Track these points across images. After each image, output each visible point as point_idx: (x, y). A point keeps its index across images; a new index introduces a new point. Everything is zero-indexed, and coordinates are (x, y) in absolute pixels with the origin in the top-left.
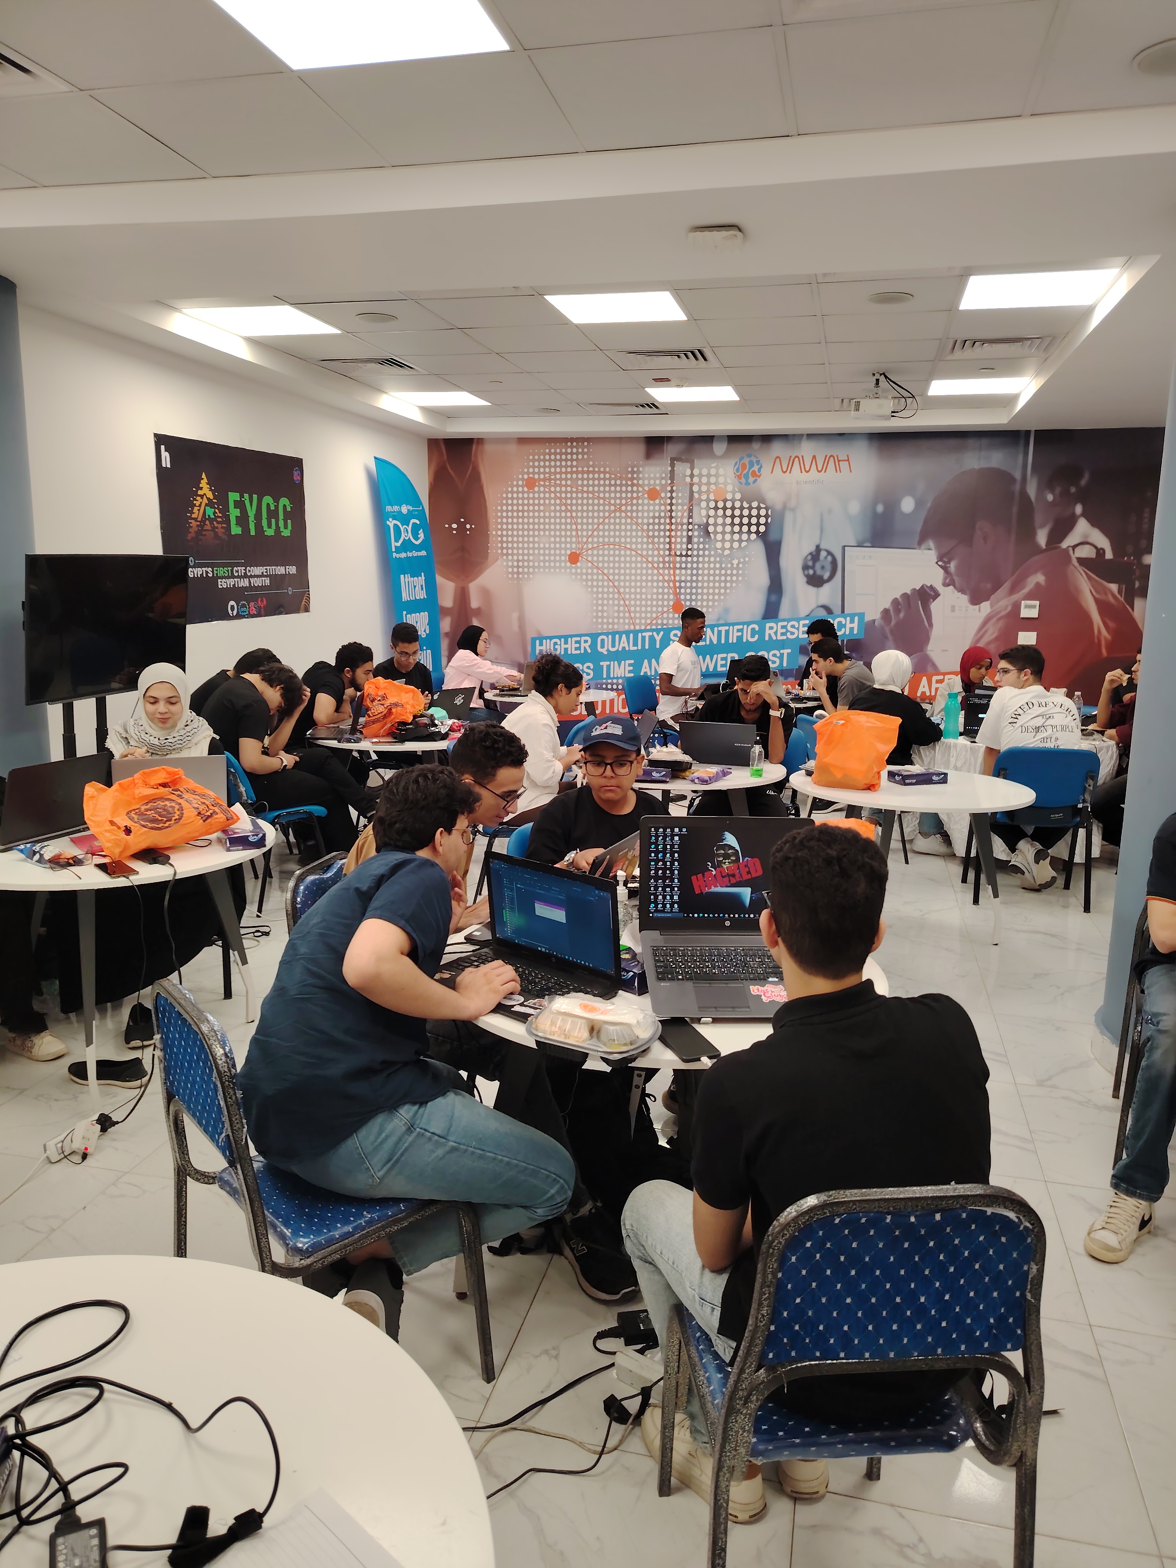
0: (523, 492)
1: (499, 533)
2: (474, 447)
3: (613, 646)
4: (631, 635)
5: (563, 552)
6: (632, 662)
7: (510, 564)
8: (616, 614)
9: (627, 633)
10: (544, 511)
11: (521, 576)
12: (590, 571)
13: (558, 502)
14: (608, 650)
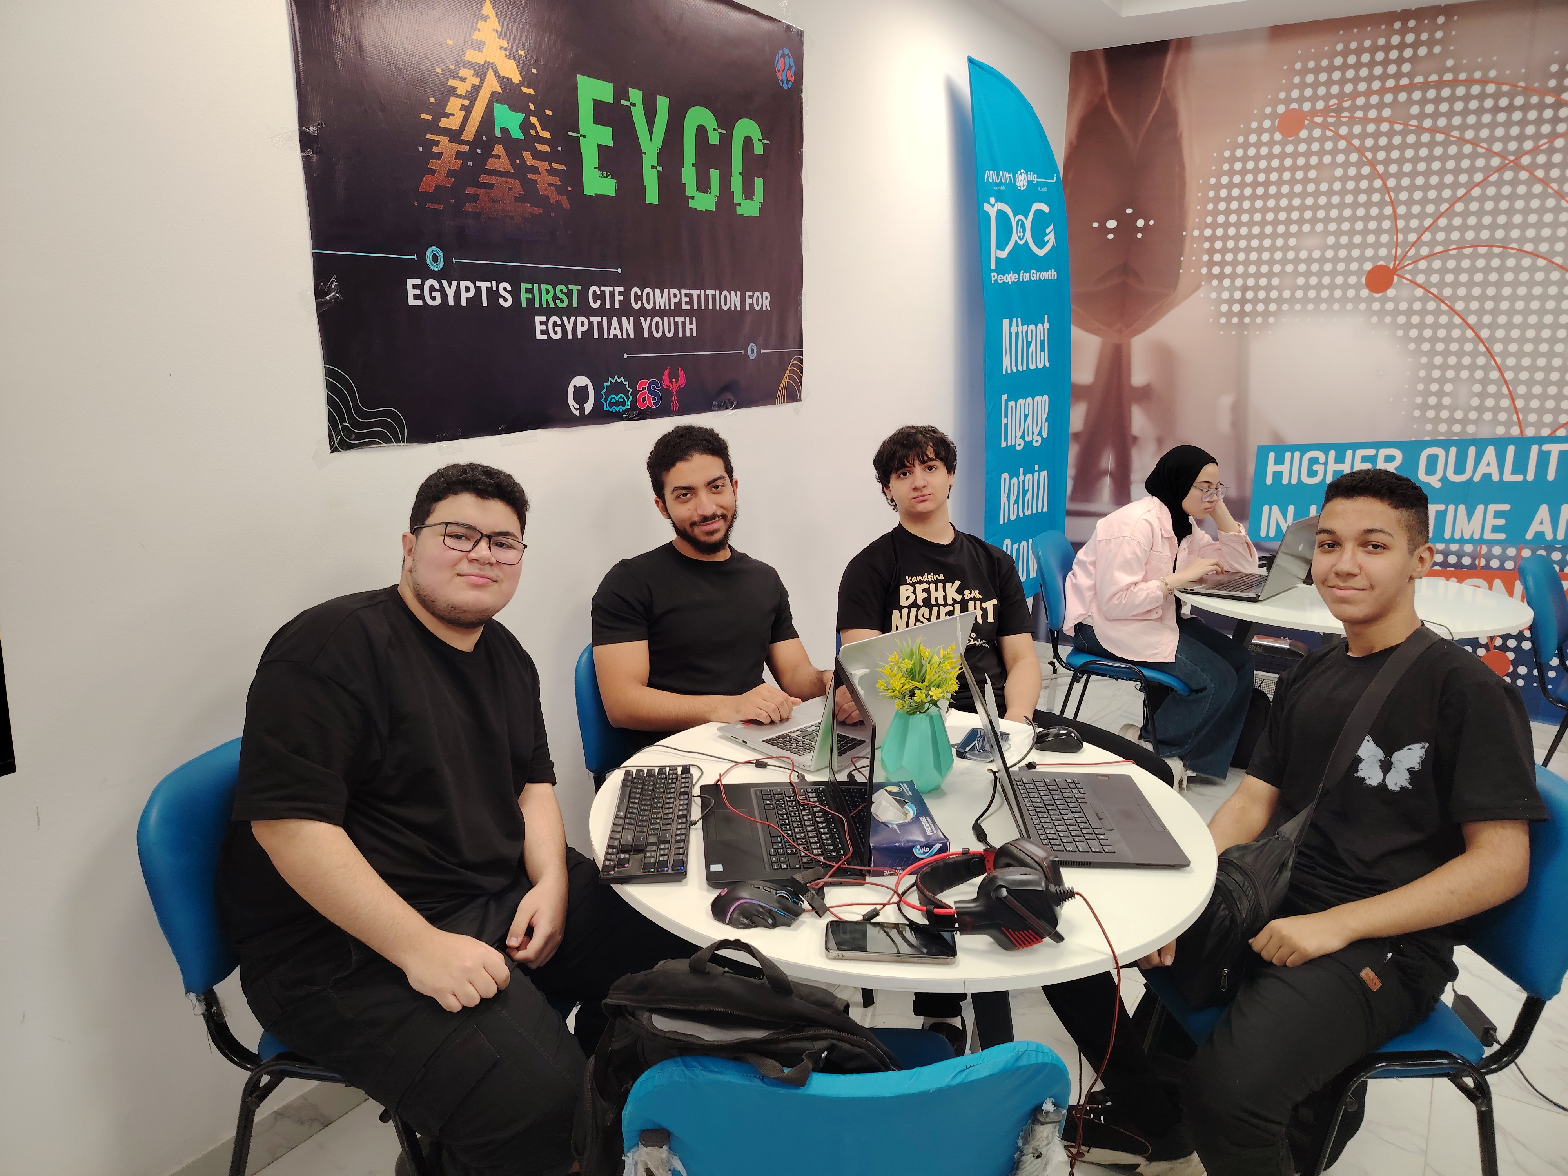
0: (1271, 143)
1: (1208, 232)
2: (1169, 58)
3: (1460, 468)
4: (1511, 450)
5: (1354, 266)
6: (1506, 507)
7: (1225, 295)
8: (1475, 402)
9: (1501, 444)
10: (1317, 181)
11: (1247, 320)
12: (1417, 306)
13: (1354, 157)
14: (1444, 479)
